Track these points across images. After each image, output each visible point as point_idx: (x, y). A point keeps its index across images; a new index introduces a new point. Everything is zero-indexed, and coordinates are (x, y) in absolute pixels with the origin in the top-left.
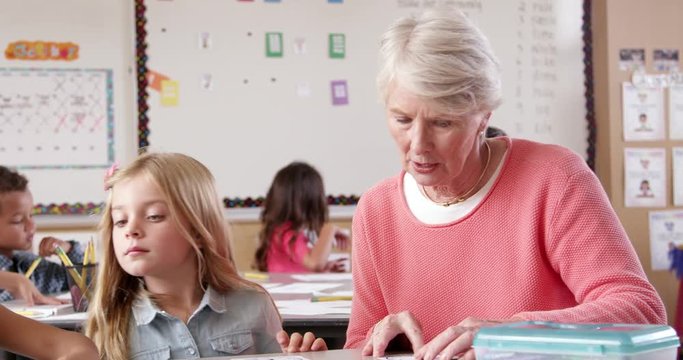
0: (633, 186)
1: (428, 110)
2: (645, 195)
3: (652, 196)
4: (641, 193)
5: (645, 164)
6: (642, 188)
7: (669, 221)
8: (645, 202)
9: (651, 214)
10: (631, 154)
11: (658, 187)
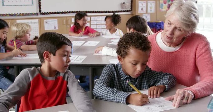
0: (140, 9)
1: (178, 25)
2: (142, 11)
3: (143, 11)
4: (141, 10)
5: (142, 4)
6: (141, 9)
7: (146, 16)
8: (142, 12)
9: (143, 14)
10: (140, 2)
11: (145, 9)
